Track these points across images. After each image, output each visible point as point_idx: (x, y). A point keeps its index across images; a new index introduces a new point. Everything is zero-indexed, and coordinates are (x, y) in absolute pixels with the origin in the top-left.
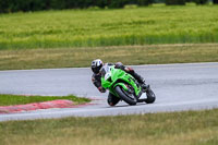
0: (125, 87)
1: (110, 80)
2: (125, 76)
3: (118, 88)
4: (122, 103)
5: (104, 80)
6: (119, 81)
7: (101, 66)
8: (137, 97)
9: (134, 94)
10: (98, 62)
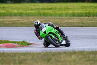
0: (53, 37)
1: (45, 32)
2: (54, 31)
3: (49, 37)
4: (51, 46)
5: (42, 33)
6: (50, 33)
7: (40, 24)
8: (60, 43)
9: (59, 41)
10: (38, 22)
